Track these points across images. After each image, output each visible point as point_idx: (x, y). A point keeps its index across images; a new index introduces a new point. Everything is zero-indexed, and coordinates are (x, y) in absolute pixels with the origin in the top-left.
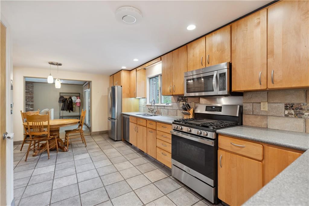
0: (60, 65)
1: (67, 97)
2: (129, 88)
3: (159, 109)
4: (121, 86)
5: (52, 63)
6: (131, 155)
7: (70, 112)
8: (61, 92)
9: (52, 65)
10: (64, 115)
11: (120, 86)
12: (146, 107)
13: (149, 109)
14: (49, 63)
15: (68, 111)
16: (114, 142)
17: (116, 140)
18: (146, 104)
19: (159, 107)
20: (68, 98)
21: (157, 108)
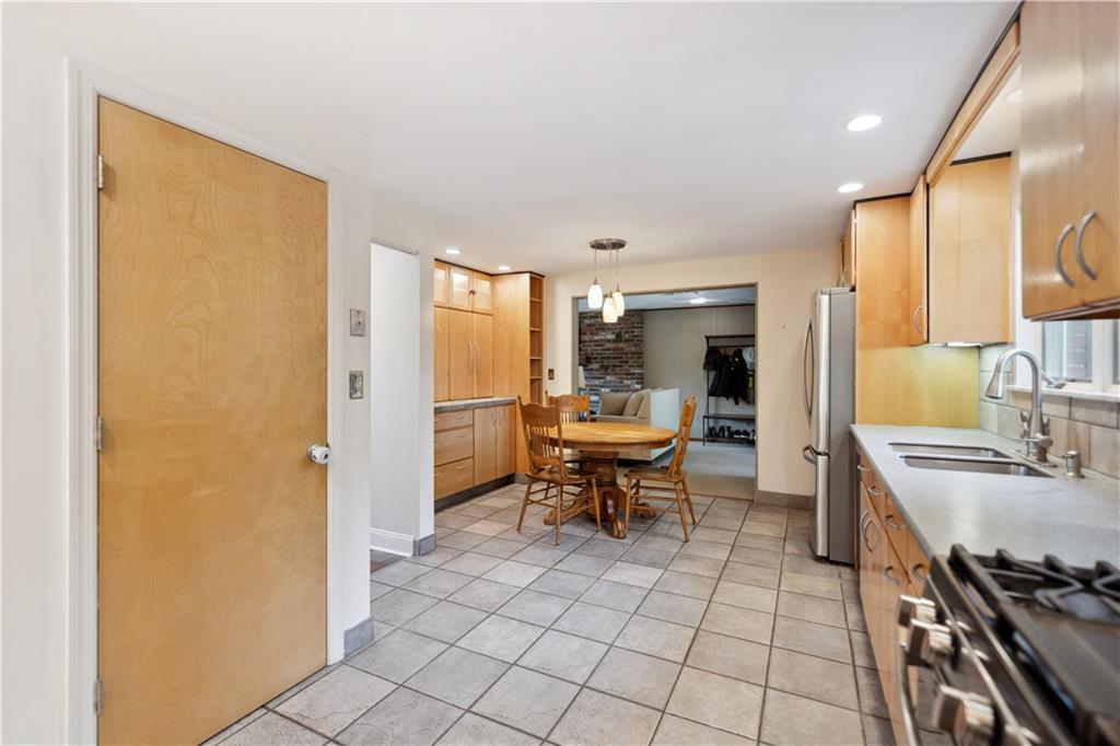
0: (619, 245)
1: (730, 352)
2: (904, 293)
3: (1081, 426)
4: (853, 289)
5: (598, 246)
6: (817, 665)
7: (737, 403)
8: (709, 334)
9: (600, 252)
10: (723, 412)
11: (847, 289)
12: (1012, 402)
13: (1024, 419)
14: (592, 247)
15: (731, 401)
16: (811, 563)
17: (819, 553)
18: (1011, 387)
19: (1080, 413)
20: (731, 354)
21: (1070, 418)
